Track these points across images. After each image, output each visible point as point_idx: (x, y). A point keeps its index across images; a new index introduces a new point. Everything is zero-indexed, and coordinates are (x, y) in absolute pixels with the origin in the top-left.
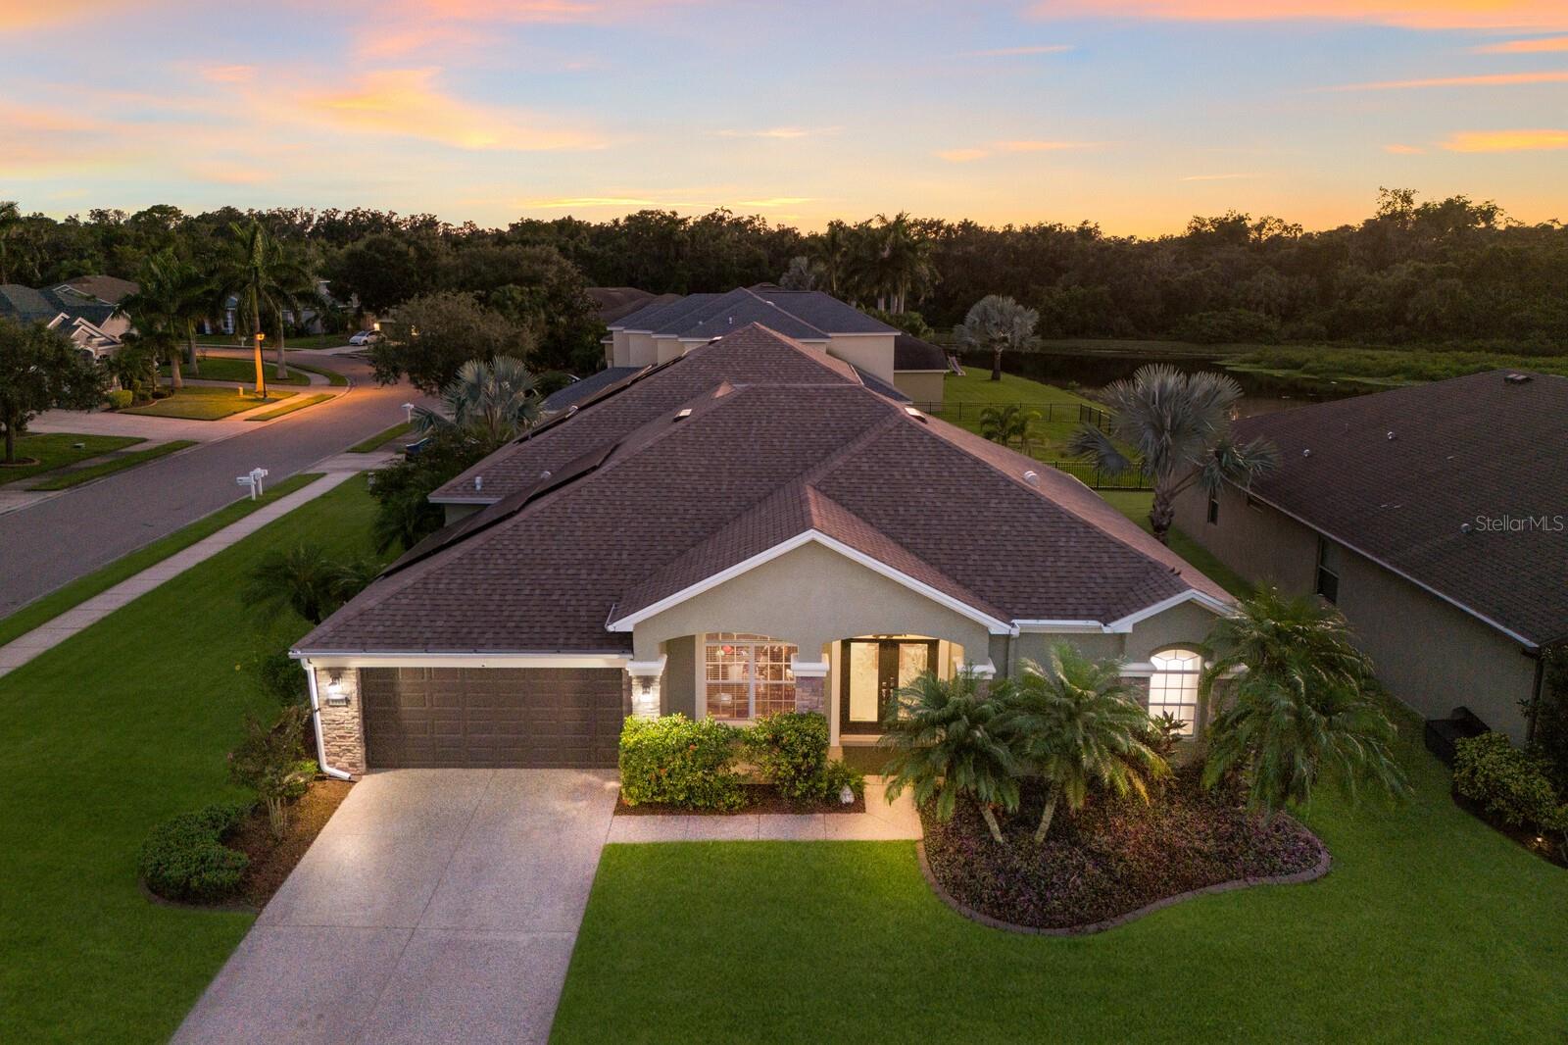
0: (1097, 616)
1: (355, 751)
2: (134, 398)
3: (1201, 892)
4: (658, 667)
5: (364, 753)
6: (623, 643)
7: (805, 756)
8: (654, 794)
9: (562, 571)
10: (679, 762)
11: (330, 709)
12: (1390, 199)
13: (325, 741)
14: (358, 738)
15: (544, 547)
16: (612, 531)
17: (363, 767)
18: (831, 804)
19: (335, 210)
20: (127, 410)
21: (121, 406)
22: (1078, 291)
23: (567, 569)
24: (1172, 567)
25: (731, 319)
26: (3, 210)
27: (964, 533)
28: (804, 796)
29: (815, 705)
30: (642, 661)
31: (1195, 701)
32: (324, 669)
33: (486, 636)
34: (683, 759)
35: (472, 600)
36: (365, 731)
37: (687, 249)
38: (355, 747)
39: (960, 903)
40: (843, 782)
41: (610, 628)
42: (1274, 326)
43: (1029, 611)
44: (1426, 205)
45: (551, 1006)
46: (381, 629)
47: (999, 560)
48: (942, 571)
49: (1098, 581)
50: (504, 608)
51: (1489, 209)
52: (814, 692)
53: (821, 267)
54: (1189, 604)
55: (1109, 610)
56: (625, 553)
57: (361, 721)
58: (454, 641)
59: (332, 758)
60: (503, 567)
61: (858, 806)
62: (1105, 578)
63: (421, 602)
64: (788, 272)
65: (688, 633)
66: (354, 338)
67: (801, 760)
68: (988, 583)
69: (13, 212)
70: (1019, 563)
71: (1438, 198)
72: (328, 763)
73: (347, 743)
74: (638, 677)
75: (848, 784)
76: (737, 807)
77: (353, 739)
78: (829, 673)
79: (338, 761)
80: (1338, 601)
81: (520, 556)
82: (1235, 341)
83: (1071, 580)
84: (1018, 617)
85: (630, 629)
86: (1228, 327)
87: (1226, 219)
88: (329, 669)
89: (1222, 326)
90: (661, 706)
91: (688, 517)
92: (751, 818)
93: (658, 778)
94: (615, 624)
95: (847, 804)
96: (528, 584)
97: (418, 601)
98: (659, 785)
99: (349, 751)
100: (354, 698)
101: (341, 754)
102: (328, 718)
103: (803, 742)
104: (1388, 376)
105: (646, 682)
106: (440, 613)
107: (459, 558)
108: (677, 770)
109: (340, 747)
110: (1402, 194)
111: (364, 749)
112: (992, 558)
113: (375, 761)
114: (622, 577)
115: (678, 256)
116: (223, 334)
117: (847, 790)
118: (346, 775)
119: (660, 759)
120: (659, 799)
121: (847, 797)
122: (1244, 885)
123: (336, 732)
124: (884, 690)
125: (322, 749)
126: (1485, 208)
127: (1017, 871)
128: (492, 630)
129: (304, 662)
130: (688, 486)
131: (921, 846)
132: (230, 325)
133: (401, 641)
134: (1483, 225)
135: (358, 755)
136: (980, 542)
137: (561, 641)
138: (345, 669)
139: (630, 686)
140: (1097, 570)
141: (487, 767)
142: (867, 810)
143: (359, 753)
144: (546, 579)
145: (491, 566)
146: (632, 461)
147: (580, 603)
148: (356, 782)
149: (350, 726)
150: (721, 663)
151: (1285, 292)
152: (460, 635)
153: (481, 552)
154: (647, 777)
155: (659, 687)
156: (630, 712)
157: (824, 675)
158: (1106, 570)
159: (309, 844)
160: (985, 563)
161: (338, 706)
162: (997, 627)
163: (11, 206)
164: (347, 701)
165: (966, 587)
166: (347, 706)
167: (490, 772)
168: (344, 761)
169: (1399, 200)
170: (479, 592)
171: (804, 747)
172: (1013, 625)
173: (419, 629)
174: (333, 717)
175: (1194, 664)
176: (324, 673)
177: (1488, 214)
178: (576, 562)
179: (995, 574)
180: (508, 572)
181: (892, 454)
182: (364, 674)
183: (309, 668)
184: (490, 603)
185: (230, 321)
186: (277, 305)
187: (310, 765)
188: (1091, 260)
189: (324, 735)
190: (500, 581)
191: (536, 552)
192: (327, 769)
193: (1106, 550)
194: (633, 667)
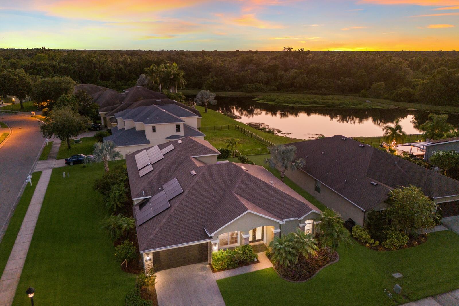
0: (296, 217)
1: (152, 269)
3: (323, 267)
4: (218, 241)
9: (189, 221)
10: (226, 260)
16: (195, 209)
18: (253, 262)
22: (215, 78)
24: (306, 204)
25: (157, 118)
27: (267, 200)
28: (249, 262)
29: (247, 243)
30: (214, 240)
31: (312, 228)
35: (173, 232)
37: (98, 65)
40: (255, 257)
42: (264, 87)
43: (285, 217)
46: (157, 243)
47: (276, 206)
48: (266, 211)
50: (181, 233)
52: (247, 241)
53: (149, 78)
54: (313, 212)
55: (298, 215)
56: (200, 214)
57: (153, 263)
58: (175, 243)
61: (258, 262)
62: (295, 207)
63: (162, 234)
64: (139, 79)
67: (248, 255)
70: (279, 206)
77: (151, 267)
80: (321, 193)
81: (178, 219)
82: (256, 92)
83: (290, 209)
84: (283, 219)
86: (254, 88)
88: (146, 254)
89: (253, 88)
90: (218, 249)
92: (240, 268)
93: (222, 264)
94: (211, 235)
96: (183, 226)
100: (152, 259)
103: (249, 252)
104: (294, 103)
105: (215, 244)
109: (148, 269)
114: (202, 221)
115: (95, 68)
119: (222, 261)
121: (256, 260)
122: (329, 264)
123: (148, 266)
124: (254, 234)
125: (145, 271)
127: (294, 271)
130: (206, 195)
131: (274, 268)
133: (163, 245)
136: (271, 202)
137: (197, 239)
138: (150, 253)
139: (212, 245)
140: (293, 206)
142: (260, 262)
144: (187, 224)
145: (173, 223)
147: (197, 229)
149: (151, 264)
151: (266, 78)
152: (175, 241)
154: (220, 265)
155: (218, 245)
156: (213, 251)
158: (295, 206)
162: (281, 222)
165: (272, 214)
166: (150, 261)
167: (180, 268)
170: (174, 230)
172: (283, 221)
173: (166, 241)
174: (147, 263)
175: (312, 222)
178: (191, 218)
179: (276, 209)
180: (177, 223)
181: (247, 182)
182: (154, 253)
183: (143, 254)
184: (177, 232)
188: (217, 69)
189: (146, 267)
190: (177, 226)
193: (293, 201)
194: (213, 242)
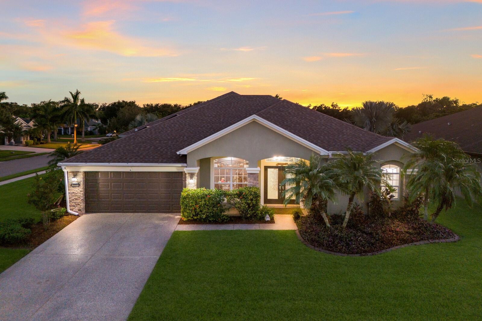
0: (360, 150)
1: (81, 205)
2: (33, 143)
3: (412, 244)
4: (196, 170)
5: (84, 206)
6: (183, 159)
7: (252, 200)
8: (193, 215)
9: (162, 142)
10: (203, 202)
11: (73, 188)
12: (426, 97)
13: (70, 201)
14: (82, 200)
15: (156, 135)
16: (181, 131)
17: (84, 212)
18: (262, 220)
19: (106, 103)
20: (31, 146)
21: (29, 145)
23: (164, 141)
26: (1, 94)
28: (251, 217)
29: (255, 184)
30: (190, 167)
31: (398, 185)
32: (71, 172)
33: (132, 159)
34: (205, 201)
35: (128, 149)
36: (85, 198)
38: (81, 203)
39: (315, 247)
40: (266, 213)
41: (178, 153)
43: (335, 149)
44: (437, 99)
45: (146, 277)
46: (93, 157)
47: (322, 136)
49: (359, 141)
50: (140, 152)
51: (456, 100)
52: (255, 179)
55: (364, 149)
57: (84, 193)
58: (120, 161)
59: (72, 208)
60: (141, 140)
61: (272, 221)
63: (109, 150)
65: (208, 156)
66: (108, 135)
67: (250, 202)
68: (319, 142)
69: (4, 95)
70: (329, 136)
71: (440, 97)
72: (70, 210)
73: (78, 201)
74: (189, 173)
75: (268, 214)
76: (225, 221)
77: (80, 200)
78: (260, 171)
79: (74, 208)
81: (147, 138)
83: (349, 140)
84: (331, 150)
85: (186, 153)
87: (376, 102)
88: (73, 172)
90: (197, 185)
91: (208, 128)
92: (231, 225)
93: (195, 209)
94: (180, 151)
95: (268, 221)
96: (149, 145)
97: (108, 150)
98: (195, 212)
99: (79, 205)
100: (82, 183)
101: (75, 206)
102: (72, 191)
105: (192, 175)
106: (116, 153)
107: (125, 138)
108: (203, 205)
109: (75, 203)
110: (429, 96)
111: (84, 204)
112: (319, 135)
113: (88, 209)
114: (184, 143)
116: (67, 134)
117: (268, 216)
118: (77, 214)
119: (196, 202)
120: (195, 218)
121: (268, 218)
122: (428, 242)
123: (74, 197)
124: (280, 187)
125: (68, 204)
126: (455, 100)
127: (337, 236)
128: (135, 158)
129: (63, 167)
131: (297, 231)
132: (70, 132)
133: (100, 161)
134: (455, 105)
135: (82, 206)
136: (314, 131)
137: (160, 161)
138: (79, 172)
139: (186, 178)
140: (358, 138)
141: (131, 212)
142: (275, 223)
143: (82, 205)
144: (156, 144)
145: (136, 140)
146: (189, 113)
147: (168, 150)
148: (80, 216)
149: (79, 195)
150: (220, 176)
152: (122, 159)
153: (133, 136)
154: (191, 208)
155: (196, 177)
156: (185, 187)
157: (258, 172)
159: (57, 232)
160: (317, 136)
161: (75, 187)
162: (323, 152)
163: (4, 93)
164: (79, 185)
166: (79, 187)
167: (132, 214)
168: (77, 208)
169: (428, 97)
170: (131, 147)
171: (251, 196)
172: (329, 153)
173: (107, 157)
174: (73, 191)
175: (397, 171)
176: (71, 173)
177: (456, 102)
178: (167, 139)
179: (321, 139)
180: (142, 142)
181: (281, 109)
182: (86, 173)
183: (65, 171)
184: (135, 150)
185: (70, 131)
186: (82, 117)
187: (63, 209)
189: (69, 198)
190: (139, 144)
191: (153, 136)
192: (69, 211)
193: (361, 133)
194: (186, 170)
